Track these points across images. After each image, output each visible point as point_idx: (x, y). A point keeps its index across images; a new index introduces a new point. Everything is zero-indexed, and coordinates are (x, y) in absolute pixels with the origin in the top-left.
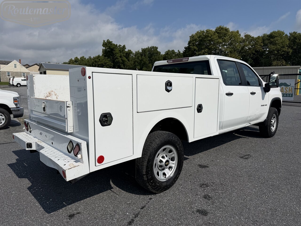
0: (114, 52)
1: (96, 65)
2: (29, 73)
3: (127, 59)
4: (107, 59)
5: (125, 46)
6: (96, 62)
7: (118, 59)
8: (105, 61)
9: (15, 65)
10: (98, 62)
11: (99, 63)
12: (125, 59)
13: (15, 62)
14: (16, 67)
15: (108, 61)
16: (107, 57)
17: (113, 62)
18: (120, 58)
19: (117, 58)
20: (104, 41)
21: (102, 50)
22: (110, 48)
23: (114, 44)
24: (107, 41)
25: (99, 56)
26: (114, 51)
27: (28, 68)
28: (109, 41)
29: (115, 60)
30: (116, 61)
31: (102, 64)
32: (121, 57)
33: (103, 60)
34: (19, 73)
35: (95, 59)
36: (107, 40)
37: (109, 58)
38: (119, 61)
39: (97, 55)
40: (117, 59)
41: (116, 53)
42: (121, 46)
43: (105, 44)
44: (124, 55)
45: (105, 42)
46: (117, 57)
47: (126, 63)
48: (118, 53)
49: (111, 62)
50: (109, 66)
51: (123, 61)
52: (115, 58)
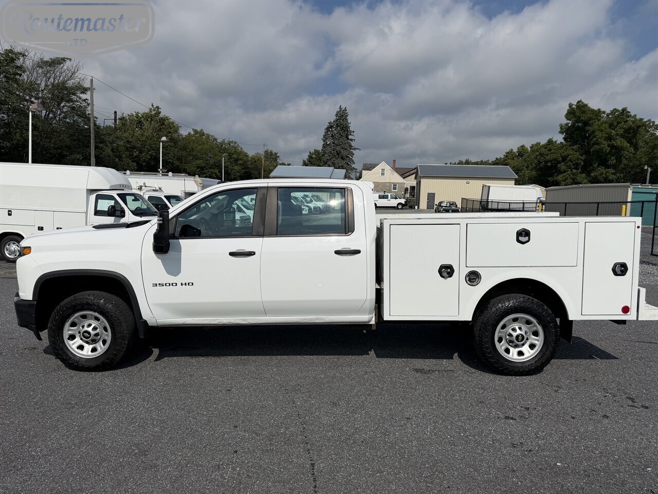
1: (542, 162)
2: (404, 183)
3: (630, 142)
4: (570, 146)
5: (628, 110)
6: (541, 155)
7: (598, 144)
8: (563, 153)
9: (383, 170)
10: (547, 155)
11: (548, 158)
12: (620, 142)
13: (383, 165)
14: (383, 174)
15: (571, 152)
17: (587, 153)
19: (597, 143)
20: (570, 105)
22: (578, 120)
23: (593, 110)
24: (575, 104)
25: (552, 141)
26: (589, 125)
27: (406, 179)
28: (582, 103)
29: (592, 147)
30: (594, 150)
31: (555, 160)
33: (560, 151)
34: (387, 184)
36: (578, 103)
37: (575, 143)
39: (547, 140)
40: (596, 146)
41: (594, 132)
42: (617, 110)
43: (571, 113)
44: (617, 134)
45: (573, 106)
46: (597, 140)
47: (626, 153)
49: (578, 153)
50: (572, 162)
51: (617, 151)
52: (592, 142)
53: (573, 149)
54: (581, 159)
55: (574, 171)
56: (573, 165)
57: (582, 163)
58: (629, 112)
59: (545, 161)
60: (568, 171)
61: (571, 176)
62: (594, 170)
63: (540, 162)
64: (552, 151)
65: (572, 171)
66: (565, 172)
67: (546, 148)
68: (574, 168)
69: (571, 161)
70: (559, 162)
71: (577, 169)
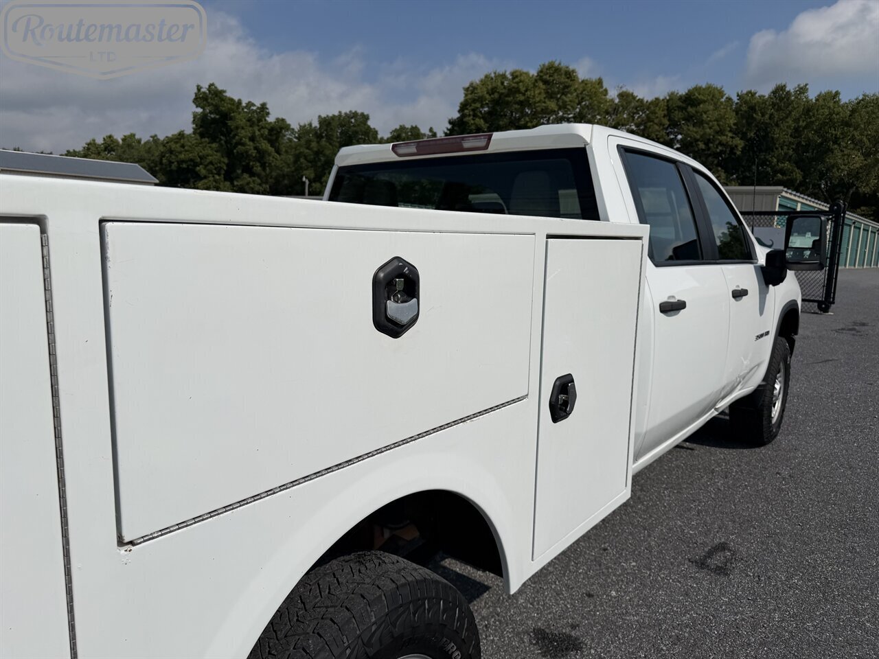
0: (229, 123)
1: (173, 163)
3: (272, 146)
4: (209, 143)
5: (267, 106)
6: (171, 152)
7: (243, 144)
8: (201, 152)
10: (180, 153)
11: (182, 156)
12: (265, 145)
15: (210, 152)
16: (208, 138)
17: (229, 153)
18: (251, 143)
19: (240, 143)
20: (199, 88)
21: (192, 116)
22: (217, 109)
23: (232, 100)
24: (207, 87)
25: (183, 135)
26: (231, 119)
28: (216, 87)
29: (235, 147)
30: (238, 152)
31: (191, 160)
32: (252, 139)
33: (197, 149)
35: (167, 143)
36: (210, 86)
37: (213, 139)
38: (247, 152)
39: (176, 132)
40: (239, 147)
41: (237, 128)
42: (254, 105)
43: (201, 98)
44: (262, 135)
45: (202, 90)
46: (241, 139)
47: (271, 158)
48: (243, 128)
49: (219, 154)
50: (213, 165)
51: (261, 154)
52: (234, 141)
53: (212, 149)
54: (224, 163)
55: (217, 177)
56: (216, 169)
57: (225, 168)
58: (267, 109)
59: (178, 162)
60: (209, 177)
61: (214, 183)
62: (238, 177)
63: (171, 163)
64: (186, 148)
65: (213, 177)
66: (205, 177)
67: (176, 143)
68: (216, 174)
69: (211, 163)
70: (196, 165)
71: (219, 174)
